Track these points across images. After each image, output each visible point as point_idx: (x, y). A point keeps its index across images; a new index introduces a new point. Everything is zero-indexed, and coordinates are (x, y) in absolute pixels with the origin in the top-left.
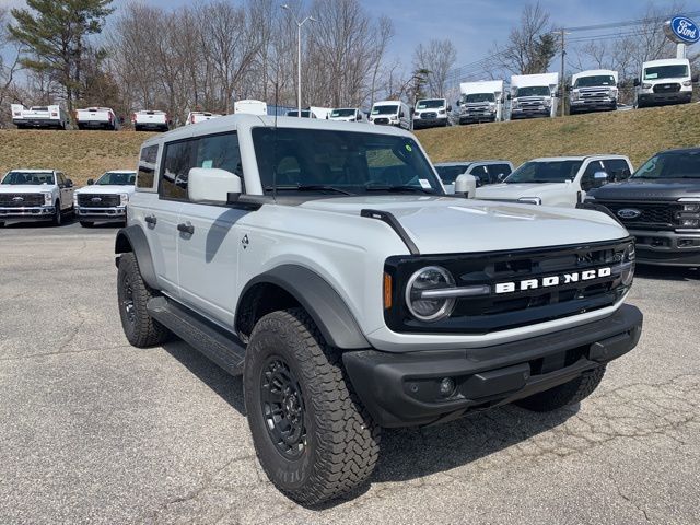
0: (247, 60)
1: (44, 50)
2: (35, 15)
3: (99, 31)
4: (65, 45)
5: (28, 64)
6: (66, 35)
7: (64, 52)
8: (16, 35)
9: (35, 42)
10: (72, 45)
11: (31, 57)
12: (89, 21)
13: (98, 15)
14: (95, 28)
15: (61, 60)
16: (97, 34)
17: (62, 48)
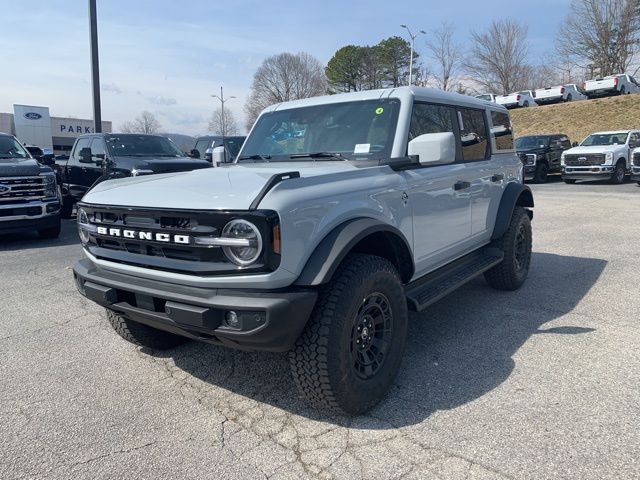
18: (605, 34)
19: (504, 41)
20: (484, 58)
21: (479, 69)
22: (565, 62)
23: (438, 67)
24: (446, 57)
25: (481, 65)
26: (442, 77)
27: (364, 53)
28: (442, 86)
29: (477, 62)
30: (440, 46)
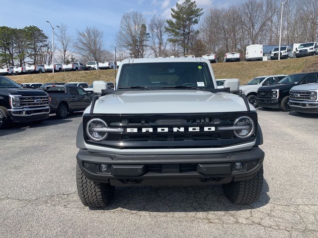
0: (264, 24)
1: (177, 34)
2: (174, 20)
3: (197, 23)
4: (184, 31)
5: (170, 40)
6: (185, 27)
7: (184, 34)
8: (167, 30)
9: (173, 31)
10: (187, 30)
11: (172, 37)
12: (194, 19)
13: (197, 16)
14: (196, 22)
15: (183, 37)
16: (196, 24)
17: (183, 32)
18: (135, 41)
19: (93, 38)
20: (84, 44)
21: (82, 49)
22: (120, 51)
23: (60, 45)
24: (64, 41)
25: (82, 47)
26: (63, 50)
27: (14, 32)
28: (63, 55)
29: (80, 45)
30: (60, 35)
